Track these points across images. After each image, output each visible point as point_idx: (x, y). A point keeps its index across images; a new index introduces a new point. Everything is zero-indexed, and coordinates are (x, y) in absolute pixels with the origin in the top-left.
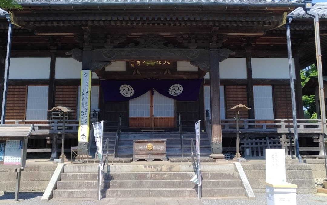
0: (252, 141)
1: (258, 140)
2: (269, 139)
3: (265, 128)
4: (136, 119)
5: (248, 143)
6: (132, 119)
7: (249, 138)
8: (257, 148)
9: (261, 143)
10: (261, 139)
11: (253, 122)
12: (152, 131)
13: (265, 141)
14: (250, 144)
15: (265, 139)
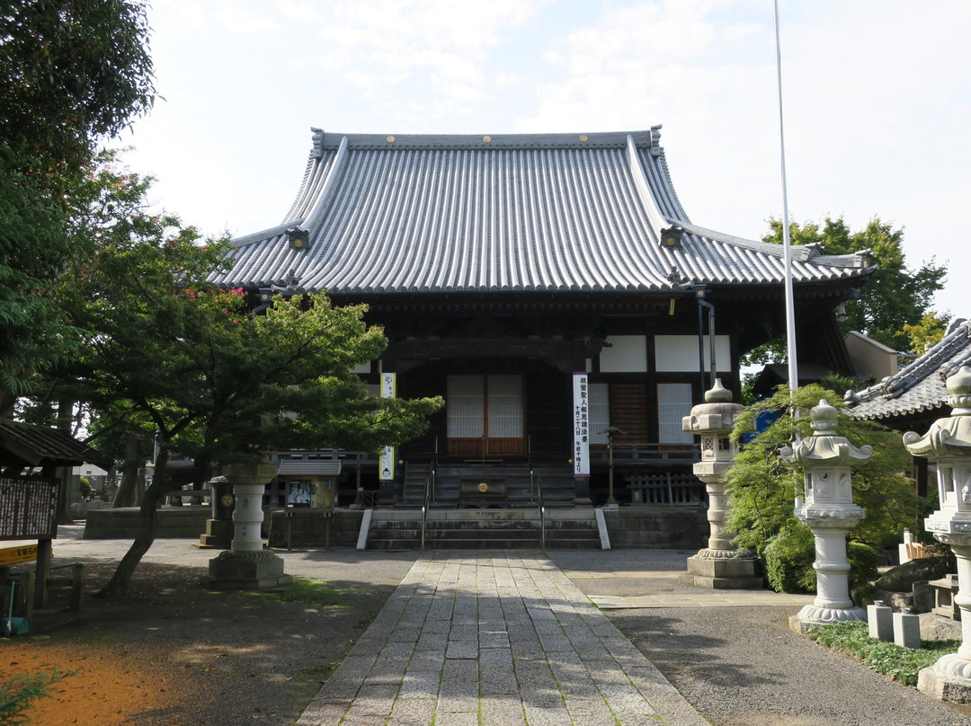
0: (644, 479)
1: (654, 476)
2: (672, 475)
3: (665, 458)
4: (459, 440)
5: (636, 482)
6: (454, 440)
7: (641, 474)
8: (651, 489)
9: (658, 482)
10: (658, 475)
11: (656, 448)
12: (481, 463)
13: (665, 478)
14: (640, 483)
15: (665, 475)
